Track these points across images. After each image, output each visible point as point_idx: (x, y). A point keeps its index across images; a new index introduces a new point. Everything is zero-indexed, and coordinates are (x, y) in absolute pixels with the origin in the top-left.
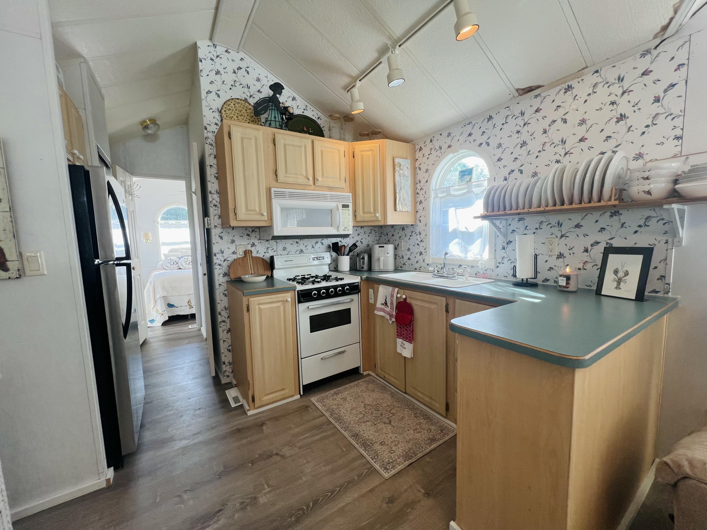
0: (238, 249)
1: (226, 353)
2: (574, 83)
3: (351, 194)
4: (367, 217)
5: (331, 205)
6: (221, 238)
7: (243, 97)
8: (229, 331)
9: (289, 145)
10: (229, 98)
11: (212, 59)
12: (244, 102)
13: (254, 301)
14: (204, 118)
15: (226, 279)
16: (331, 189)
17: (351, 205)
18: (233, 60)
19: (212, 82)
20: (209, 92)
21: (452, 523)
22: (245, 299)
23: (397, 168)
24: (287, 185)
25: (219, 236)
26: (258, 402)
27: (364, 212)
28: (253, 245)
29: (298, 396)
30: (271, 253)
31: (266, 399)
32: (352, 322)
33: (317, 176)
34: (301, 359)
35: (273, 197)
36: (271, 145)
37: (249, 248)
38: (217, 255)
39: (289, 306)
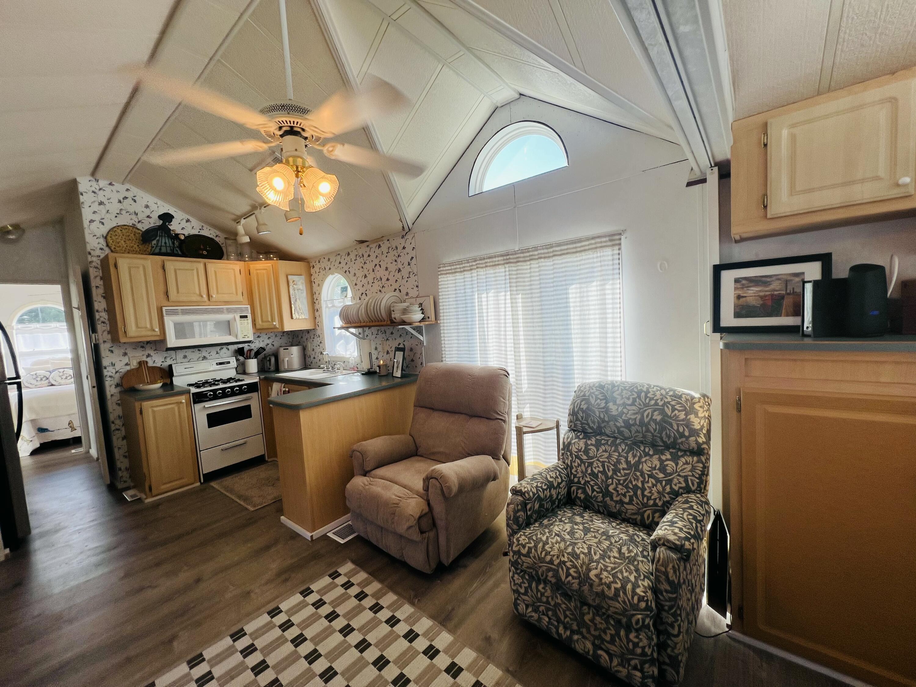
0: (131, 360)
1: (122, 459)
2: (381, 243)
3: (249, 306)
4: (266, 325)
5: (228, 317)
6: (112, 352)
7: (130, 223)
8: (124, 438)
9: (179, 269)
10: (115, 225)
11: (94, 192)
12: (131, 228)
13: (146, 405)
14: (88, 246)
15: (119, 389)
16: (227, 303)
17: (249, 316)
18: (118, 192)
19: (94, 212)
20: (91, 221)
21: (282, 517)
22: (137, 404)
23: (291, 284)
24: (179, 303)
25: (109, 350)
26: (154, 492)
27: (262, 321)
28: (149, 356)
29: (198, 484)
30: (169, 362)
31: (164, 487)
32: (253, 416)
33: (211, 292)
34: (200, 451)
35: (165, 315)
36: (161, 271)
37: (144, 358)
38: (107, 368)
39: (184, 408)
